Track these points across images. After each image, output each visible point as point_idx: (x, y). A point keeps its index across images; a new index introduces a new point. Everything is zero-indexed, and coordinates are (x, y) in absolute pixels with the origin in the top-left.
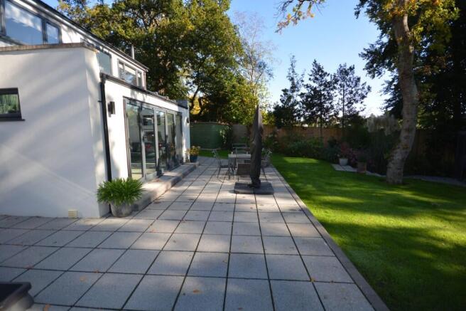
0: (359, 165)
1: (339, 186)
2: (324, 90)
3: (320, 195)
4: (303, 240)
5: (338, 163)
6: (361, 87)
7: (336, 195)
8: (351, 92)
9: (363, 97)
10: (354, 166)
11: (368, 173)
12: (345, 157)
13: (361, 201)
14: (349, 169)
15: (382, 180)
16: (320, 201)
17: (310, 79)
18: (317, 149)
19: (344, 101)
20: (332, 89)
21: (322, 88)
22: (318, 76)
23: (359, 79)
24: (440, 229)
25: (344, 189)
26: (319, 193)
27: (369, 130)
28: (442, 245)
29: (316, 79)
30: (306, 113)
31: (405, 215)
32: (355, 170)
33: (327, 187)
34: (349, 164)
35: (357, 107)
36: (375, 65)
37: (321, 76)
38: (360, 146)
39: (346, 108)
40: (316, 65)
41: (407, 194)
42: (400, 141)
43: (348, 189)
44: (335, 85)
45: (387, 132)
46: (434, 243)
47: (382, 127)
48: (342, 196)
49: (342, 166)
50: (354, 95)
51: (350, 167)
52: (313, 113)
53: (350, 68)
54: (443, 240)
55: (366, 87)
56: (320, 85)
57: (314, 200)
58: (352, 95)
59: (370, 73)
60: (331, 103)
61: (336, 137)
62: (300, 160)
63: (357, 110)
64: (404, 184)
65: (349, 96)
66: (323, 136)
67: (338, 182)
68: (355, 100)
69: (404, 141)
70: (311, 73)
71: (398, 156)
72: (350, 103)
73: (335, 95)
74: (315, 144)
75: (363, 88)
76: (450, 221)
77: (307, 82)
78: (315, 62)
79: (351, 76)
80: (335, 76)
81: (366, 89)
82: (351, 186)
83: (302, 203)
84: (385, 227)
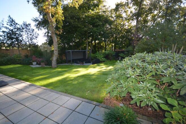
0: (42, 64)
1: (38, 72)
2: (17, 31)
3: (33, 78)
4: (39, 94)
5: (32, 64)
6: (35, 33)
7: (39, 76)
8: (31, 35)
9: (36, 37)
10: (39, 64)
11: (45, 66)
12: (35, 61)
13: (49, 75)
14: (38, 66)
15: (51, 68)
16: (34, 80)
17: (7, 24)
18: (19, 60)
19: (28, 38)
20: (22, 32)
21: (16, 30)
22: (12, 24)
23: (34, 30)
24: (70, 75)
25: (40, 73)
26: (32, 77)
27: (42, 51)
28: (72, 79)
29: (11, 25)
30: (8, 42)
31: (62, 75)
32: (40, 66)
33: (34, 74)
34: (37, 64)
35: (35, 41)
36: (39, 26)
37: (14, 24)
38: (40, 57)
39: (30, 41)
40: (11, 18)
41: (60, 70)
42: (54, 54)
43: (42, 73)
44: (23, 30)
45: (48, 51)
46: (71, 79)
47: (46, 49)
48: (41, 76)
49: (34, 65)
50: (33, 36)
51: (38, 65)
52: (13, 42)
53: (29, 24)
54: (72, 78)
55: (37, 33)
56: (15, 29)
57: (31, 81)
58: (32, 36)
59: (37, 28)
60: (22, 38)
61: (27, 54)
62: (11, 66)
63: (35, 42)
64: (57, 67)
65: (30, 36)
66: (21, 53)
67: (36, 72)
68: (33, 38)
69: (55, 54)
70: (8, 21)
71: (54, 59)
72: (31, 39)
73: (23, 34)
74: (17, 57)
75: (36, 34)
76: (71, 73)
77: (5, 25)
78: (10, 16)
79: (30, 27)
80: (22, 26)
81: (37, 34)
82: (42, 72)
83: (28, 83)
84: (59, 80)
